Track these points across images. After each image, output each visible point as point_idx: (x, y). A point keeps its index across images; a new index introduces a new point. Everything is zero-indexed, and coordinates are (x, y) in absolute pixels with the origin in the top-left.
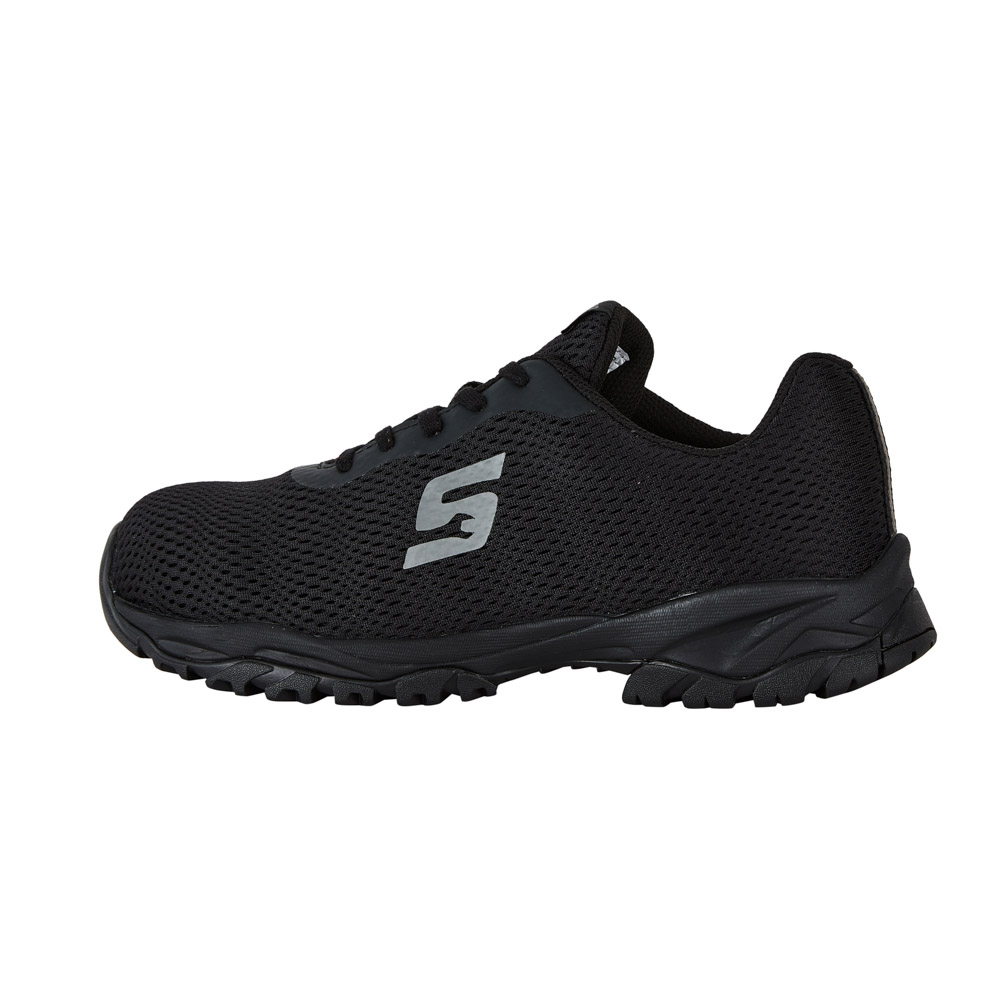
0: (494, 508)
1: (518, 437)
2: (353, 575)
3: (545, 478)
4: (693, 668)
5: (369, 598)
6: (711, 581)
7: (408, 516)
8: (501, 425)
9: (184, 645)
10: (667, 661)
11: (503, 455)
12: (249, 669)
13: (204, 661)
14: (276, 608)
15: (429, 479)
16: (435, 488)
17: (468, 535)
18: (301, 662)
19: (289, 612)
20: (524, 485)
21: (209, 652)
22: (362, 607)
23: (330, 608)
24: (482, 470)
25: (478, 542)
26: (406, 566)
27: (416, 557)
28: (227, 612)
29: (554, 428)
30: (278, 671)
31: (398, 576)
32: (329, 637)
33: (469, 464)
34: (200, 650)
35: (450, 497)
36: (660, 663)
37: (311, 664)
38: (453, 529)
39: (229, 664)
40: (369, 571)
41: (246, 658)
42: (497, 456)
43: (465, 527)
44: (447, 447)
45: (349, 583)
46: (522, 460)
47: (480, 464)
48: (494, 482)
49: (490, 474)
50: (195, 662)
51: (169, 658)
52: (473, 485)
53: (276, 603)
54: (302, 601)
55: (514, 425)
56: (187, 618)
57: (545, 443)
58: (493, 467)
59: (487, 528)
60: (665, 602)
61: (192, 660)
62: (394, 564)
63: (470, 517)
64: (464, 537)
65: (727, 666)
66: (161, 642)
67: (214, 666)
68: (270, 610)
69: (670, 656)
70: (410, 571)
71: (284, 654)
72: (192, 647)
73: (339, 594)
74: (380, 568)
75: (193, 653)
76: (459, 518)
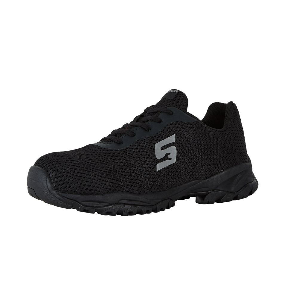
0: (176, 151)
1: (178, 129)
2: (142, 174)
3: (187, 141)
4: (224, 191)
5: (149, 181)
6: (227, 166)
7: (153, 155)
8: (172, 126)
9: (92, 203)
10: (218, 190)
11: (175, 135)
12: (118, 207)
13: (101, 207)
14: (122, 187)
15: (155, 144)
16: (158, 146)
17: (171, 159)
18: (133, 203)
19: (127, 188)
20: (182, 143)
21: (102, 204)
22: (147, 184)
23: (138, 185)
24: (169, 140)
25: (174, 161)
26: (157, 170)
27: (159, 167)
28: (107, 190)
29: (189, 126)
30: (126, 206)
31: (155, 173)
32: (139, 194)
33: (165, 138)
34: (98, 203)
35: (163, 148)
36: (216, 191)
37: (135, 203)
38: (166, 158)
39: (111, 206)
40: (147, 173)
41: (116, 203)
42: (173, 135)
43: (170, 157)
44: (157, 134)
45: (142, 177)
46: (180, 136)
47: (169, 138)
48: (174, 143)
49: (172, 140)
50: (97, 207)
51: (87, 207)
52: (168, 144)
53: (122, 185)
54: (130, 184)
55: (176, 126)
56: (92, 194)
57: (187, 130)
58: (172, 139)
59: (175, 157)
60: (217, 173)
61: (96, 207)
62: (154, 170)
63: (170, 154)
64: (170, 160)
65: (232, 189)
66: (83, 203)
67: (106, 207)
68: (121, 188)
69: (218, 189)
70: (158, 171)
71: (127, 201)
72: (95, 203)
73: (140, 181)
74: (150, 171)
75: (96, 205)
76: (167, 154)
